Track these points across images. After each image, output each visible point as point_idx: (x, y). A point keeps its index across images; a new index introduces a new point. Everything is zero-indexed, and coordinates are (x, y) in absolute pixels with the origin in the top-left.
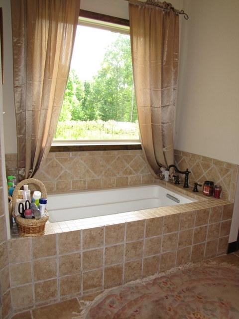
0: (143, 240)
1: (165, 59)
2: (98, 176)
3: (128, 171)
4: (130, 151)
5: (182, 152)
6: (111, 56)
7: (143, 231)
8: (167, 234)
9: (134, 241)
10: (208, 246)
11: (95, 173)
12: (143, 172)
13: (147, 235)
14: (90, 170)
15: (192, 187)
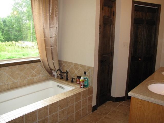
0: (48, 117)
1: (51, 12)
2: (16, 80)
3: (34, 75)
4: (34, 64)
5: (63, 61)
6: (18, 5)
7: (47, 112)
8: (61, 110)
9: (43, 119)
10: (82, 111)
11: (14, 79)
12: (42, 74)
13: (50, 114)
14: (11, 78)
15: (70, 80)
